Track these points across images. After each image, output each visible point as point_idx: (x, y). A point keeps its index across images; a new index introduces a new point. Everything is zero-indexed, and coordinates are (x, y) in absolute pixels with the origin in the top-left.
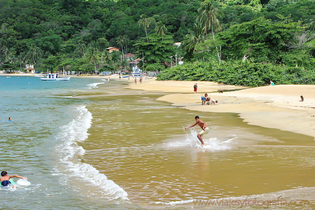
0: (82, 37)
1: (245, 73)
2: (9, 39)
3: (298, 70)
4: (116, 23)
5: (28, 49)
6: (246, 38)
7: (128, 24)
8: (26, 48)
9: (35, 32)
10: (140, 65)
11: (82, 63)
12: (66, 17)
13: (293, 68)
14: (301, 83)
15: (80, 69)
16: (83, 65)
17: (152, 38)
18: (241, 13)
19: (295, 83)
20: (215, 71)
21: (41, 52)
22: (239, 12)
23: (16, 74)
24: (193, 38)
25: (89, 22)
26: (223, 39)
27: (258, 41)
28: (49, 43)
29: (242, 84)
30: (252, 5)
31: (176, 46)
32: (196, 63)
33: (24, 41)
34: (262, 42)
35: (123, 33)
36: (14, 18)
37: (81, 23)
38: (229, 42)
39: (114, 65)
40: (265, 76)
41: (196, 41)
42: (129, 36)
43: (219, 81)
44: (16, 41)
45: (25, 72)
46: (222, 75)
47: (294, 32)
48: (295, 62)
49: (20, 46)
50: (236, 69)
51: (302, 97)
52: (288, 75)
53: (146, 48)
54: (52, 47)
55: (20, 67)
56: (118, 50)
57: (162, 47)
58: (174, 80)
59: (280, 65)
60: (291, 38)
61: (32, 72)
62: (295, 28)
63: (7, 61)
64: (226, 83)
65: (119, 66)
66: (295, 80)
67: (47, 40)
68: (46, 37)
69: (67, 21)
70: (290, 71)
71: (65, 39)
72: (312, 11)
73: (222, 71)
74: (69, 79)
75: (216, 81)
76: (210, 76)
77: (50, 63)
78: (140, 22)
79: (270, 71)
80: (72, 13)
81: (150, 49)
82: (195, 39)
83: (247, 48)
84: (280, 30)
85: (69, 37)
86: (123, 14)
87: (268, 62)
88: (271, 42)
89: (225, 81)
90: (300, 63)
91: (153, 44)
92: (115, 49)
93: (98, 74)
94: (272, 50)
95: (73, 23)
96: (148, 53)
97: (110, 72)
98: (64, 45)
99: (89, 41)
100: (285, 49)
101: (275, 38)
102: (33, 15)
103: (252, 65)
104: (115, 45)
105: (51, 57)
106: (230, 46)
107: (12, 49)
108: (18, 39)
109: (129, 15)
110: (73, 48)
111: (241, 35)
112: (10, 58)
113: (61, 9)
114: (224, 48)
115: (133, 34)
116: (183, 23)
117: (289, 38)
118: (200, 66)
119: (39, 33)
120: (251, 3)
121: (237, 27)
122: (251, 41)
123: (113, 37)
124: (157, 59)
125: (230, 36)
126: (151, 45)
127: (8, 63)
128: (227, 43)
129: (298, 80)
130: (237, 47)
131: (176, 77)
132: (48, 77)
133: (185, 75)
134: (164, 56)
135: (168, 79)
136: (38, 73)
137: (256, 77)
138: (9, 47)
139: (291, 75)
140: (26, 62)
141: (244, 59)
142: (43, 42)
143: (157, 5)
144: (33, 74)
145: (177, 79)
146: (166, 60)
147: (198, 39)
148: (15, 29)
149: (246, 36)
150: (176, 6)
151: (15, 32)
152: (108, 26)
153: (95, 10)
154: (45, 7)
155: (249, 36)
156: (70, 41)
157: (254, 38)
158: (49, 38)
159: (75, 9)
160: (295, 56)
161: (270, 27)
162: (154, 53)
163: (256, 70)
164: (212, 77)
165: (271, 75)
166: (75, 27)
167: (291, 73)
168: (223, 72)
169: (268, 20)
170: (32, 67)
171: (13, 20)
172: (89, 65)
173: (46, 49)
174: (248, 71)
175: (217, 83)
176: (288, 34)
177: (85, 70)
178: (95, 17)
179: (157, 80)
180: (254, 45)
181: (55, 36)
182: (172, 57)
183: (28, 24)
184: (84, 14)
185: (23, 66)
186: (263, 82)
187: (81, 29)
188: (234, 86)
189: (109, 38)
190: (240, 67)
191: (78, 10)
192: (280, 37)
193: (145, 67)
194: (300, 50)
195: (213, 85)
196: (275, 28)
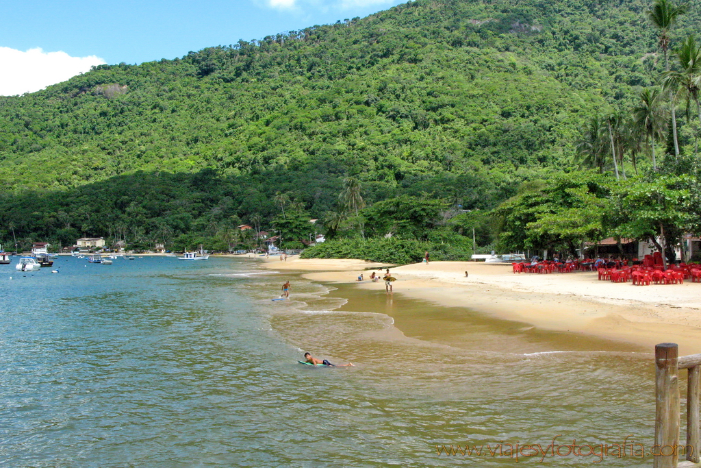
0: (212, 215)
1: (392, 251)
2: (138, 217)
3: (445, 247)
4: (248, 200)
5: (157, 228)
6: (390, 215)
7: (261, 201)
8: (155, 227)
9: (164, 211)
10: (277, 243)
11: (215, 242)
12: (197, 194)
13: (439, 245)
14: (448, 259)
15: (214, 248)
16: (217, 244)
17: (289, 216)
18: (376, 189)
19: (442, 260)
20: (362, 248)
21: (171, 231)
22: (374, 188)
23: (145, 254)
24: (335, 215)
25: (220, 199)
26: (365, 216)
27: (403, 218)
28: (179, 221)
29: (389, 262)
30: (387, 182)
31: (311, 223)
32: (341, 241)
33: (154, 219)
34: (407, 219)
35: (256, 210)
36: (143, 196)
37: (212, 201)
38: (371, 219)
39: (249, 243)
40: (412, 253)
41: (338, 218)
42: (261, 213)
43: (366, 258)
44: (145, 219)
45: (156, 251)
46: (370, 252)
47: (438, 209)
48: (440, 239)
49: (149, 225)
50: (383, 246)
51: (466, 272)
52: (435, 252)
53: (283, 226)
54: (182, 226)
55: (151, 247)
56: (250, 228)
57: (300, 225)
58: (319, 258)
59: (426, 242)
60: (436, 215)
61: (163, 251)
62: (439, 205)
63: (136, 240)
64: (373, 261)
65: (254, 244)
66: (442, 256)
67: (177, 218)
68: (176, 215)
69: (198, 199)
70: (436, 247)
71: (195, 217)
72: (447, 187)
73: (368, 248)
74: (207, 258)
75: (363, 258)
76: (357, 253)
77: (181, 242)
78: (275, 199)
79: (417, 248)
80: (202, 190)
81: (288, 227)
82: (337, 216)
83: (393, 224)
84: (425, 207)
85: (200, 214)
86: (255, 190)
87: (413, 239)
88: (416, 219)
89: (373, 258)
90: (445, 239)
91: (290, 221)
92: (247, 227)
93: (232, 252)
94: (418, 227)
95: (203, 201)
96: (285, 231)
97: (245, 251)
98: (195, 223)
99: (220, 219)
100: (430, 226)
101: (420, 216)
102: (163, 193)
103: (399, 242)
104: (248, 223)
105: (182, 236)
106: (373, 223)
107: (141, 228)
108: (147, 218)
109: (261, 192)
110: (204, 227)
111: (385, 212)
112: (139, 238)
113: (191, 186)
114: (366, 225)
115: (266, 211)
116: (317, 200)
117: (434, 215)
118: (345, 244)
119: (168, 212)
120: (386, 179)
121: (381, 204)
122: (396, 218)
123: (245, 214)
124: (295, 237)
125: (372, 213)
126: (289, 222)
127: (137, 242)
128: (369, 219)
129: (444, 256)
130: (381, 223)
131: (321, 255)
132: (186, 256)
133: (331, 253)
134: (303, 234)
135: (313, 257)
136: (169, 252)
137: (403, 254)
138: (139, 226)
139: (438, 252)
140: (156, 241)
141: (389, 236)
142: (173, 220)
143: (290, 182)
144: (163, 253)
145: (323, 257)
146: (304, 238)
147: (340, 216)
148: (144, 207)
149: (390, 213)
150: (310, 182)
151: (145, 211)
152: (240, 203)
153: (225, 187)
154: (174, 184)
155: (392, 213)
156: (201, 219)
157: (399, 215)
158: (179, 216)
159: (206, 186)
160: (440, 233)
161: (414, 204)
162: (291, 231)
163: (403, 247)
164: (359, 255)
165: (418, 252)
166: (206, 204)
167: (437, 250)
168: (370, 250)
169: (412, 197)
170: (163, 246)
171: (142, 198)
172: (223, 244)
173: (176, 228)
174: (396, 248)
175: (364, 261)
176: (433, 211)
177: (218, 249)
178: (226, 195)
179: (301, 258)
180: (399, 222)
181: (186, 214)
182: (311, 234)
183: (157, 202)
184: (214, 191)
185: (153, 245)
186: (411, 259)
187: (212, 206)
188: (381, 264)
189: (241, 216)
190: (387, 244)
191: (208, 188)
192: (425, 214)
193: (283, 245)
194: (445, 226)
195: (361, 263)
196: (419, 205)
